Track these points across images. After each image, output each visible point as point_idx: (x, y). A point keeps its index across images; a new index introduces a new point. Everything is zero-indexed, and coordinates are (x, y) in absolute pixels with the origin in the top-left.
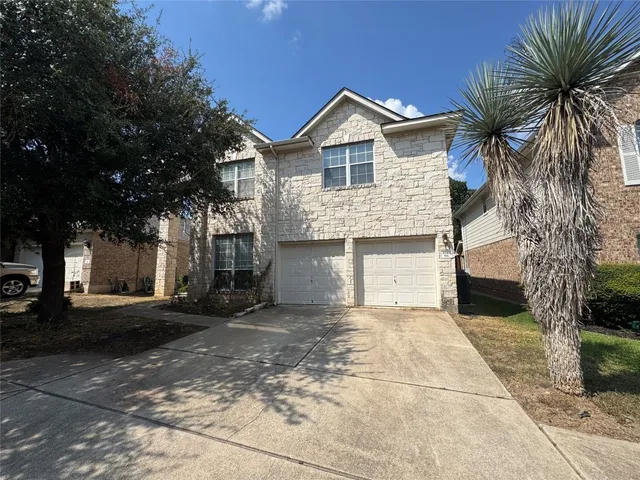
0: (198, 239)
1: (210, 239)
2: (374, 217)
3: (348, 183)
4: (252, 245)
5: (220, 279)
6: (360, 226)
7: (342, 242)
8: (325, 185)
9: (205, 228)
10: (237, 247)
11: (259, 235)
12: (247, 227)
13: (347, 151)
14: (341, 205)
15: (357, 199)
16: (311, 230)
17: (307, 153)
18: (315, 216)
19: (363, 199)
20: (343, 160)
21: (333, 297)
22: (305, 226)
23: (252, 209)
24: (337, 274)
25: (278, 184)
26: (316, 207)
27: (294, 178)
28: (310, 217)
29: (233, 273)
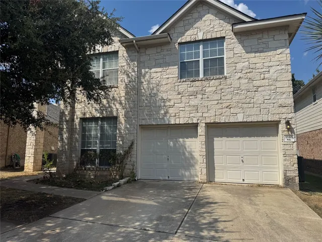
0: (67, 121)
1: (77, 121)
2: (225, 105)
3: (201, 75)
5: (86, 157)
6: (212, 113)
7: (195, 126)
8: (181, 76)
9: (73, 112)
10: (102, 128)
11: (122, 119)
12: (111, 112)
13: (201, 47)
14: (195, 94)
15: (210, 89)
16: (168, 115)
17: (165, 48)
18: (172, 103)
19: (214, 89)
20: (197, 55)
21: (187, 174)
22: (162, 112)
23: (116, 96)
24: (190, 153)
25: (140, 75)
26: (173, 96)
27: (153, 70)
28: (167, 104)
29: (98, 151)
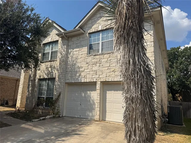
0: (32, 80)
1: (37, 80)
2: (112, 70)
3: (100, 52)
4: (54, 84)
6: (104, 75)
7: (94, 84)
8: (89, 53)
9: (35, 75)
10: (48, 84)
11: (57, 79)
12: (53, 75)
13: (101, 34)
14: (95, 64)
15: (104, 60)
16: (81, 76)
17: (81, 36)
18: (83, 69)
19: (106, 60)
20: (99, 40)
22: (78, 75)
23: (55, 66)
25: (68, 53)
26: (84, 65)
27: (75, 50)
28: (81, 70)
29: (45, 98)
